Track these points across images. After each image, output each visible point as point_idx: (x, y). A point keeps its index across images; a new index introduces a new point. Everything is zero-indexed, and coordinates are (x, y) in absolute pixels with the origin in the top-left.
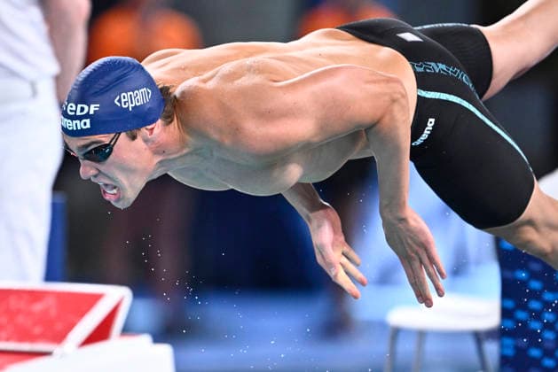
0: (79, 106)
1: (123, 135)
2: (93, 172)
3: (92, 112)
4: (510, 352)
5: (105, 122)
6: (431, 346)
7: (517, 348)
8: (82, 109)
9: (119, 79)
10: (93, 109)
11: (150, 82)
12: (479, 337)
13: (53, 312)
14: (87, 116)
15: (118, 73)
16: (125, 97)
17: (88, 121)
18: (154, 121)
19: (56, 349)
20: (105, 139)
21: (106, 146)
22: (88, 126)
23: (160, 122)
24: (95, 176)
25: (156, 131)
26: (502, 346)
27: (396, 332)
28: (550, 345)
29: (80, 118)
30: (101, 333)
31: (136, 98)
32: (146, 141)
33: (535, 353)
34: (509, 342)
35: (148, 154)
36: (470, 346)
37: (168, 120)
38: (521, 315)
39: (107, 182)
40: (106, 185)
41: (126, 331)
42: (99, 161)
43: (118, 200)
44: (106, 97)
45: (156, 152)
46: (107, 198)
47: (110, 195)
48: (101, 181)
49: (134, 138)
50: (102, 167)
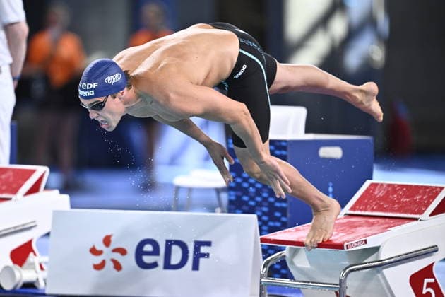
0: (88, 84)
1: (110, 97)
2: (96, 115)
3: (94, 87)
4: (233, 198)
5: (101, 91)
6: (195, 195)
7: (237, 196)
8: (90, 86)
9: (106, 70)
10: (95, 85)
11: (120, 70)
12: (218, 191)
13: (11, 179)
14: (92, 89)
15: (105, 67)
16: (110, 78)
17: (93, 91)
18: (123, 89)
19: (14, 197)
20: (101, 99)
21: (102, 103)
22: (93, 94)
23: (126, 89)
24: (97, 117)
25: (124, 93)
26: (230, 195)
27: (178, 189)
28: (252, 195)
29: (89, 90)
30: (34, 189)
31: (114, 78)
32: (120, 98)
33: (245, 198)
34: (232, 193)
35: (122, 105)
36: (214, 195)
37: (129, 87)
38: (239, 180)
39: (103, 119)
40: (102, 121)
41: (46, 188)
42: (98, 110)
43: (108, 128)
44: (101, 79)
45: (125, 104)
46: (103, 127)
47: (104, 126)
48: (100, 119)
49: (115, 98)
50: (100, 113)
